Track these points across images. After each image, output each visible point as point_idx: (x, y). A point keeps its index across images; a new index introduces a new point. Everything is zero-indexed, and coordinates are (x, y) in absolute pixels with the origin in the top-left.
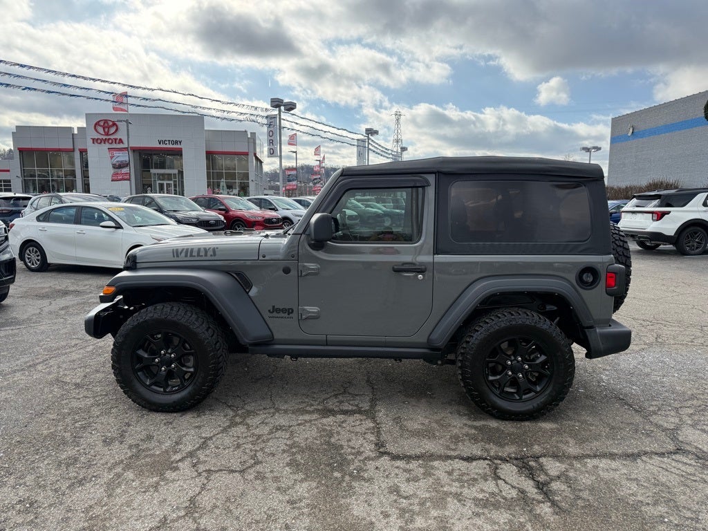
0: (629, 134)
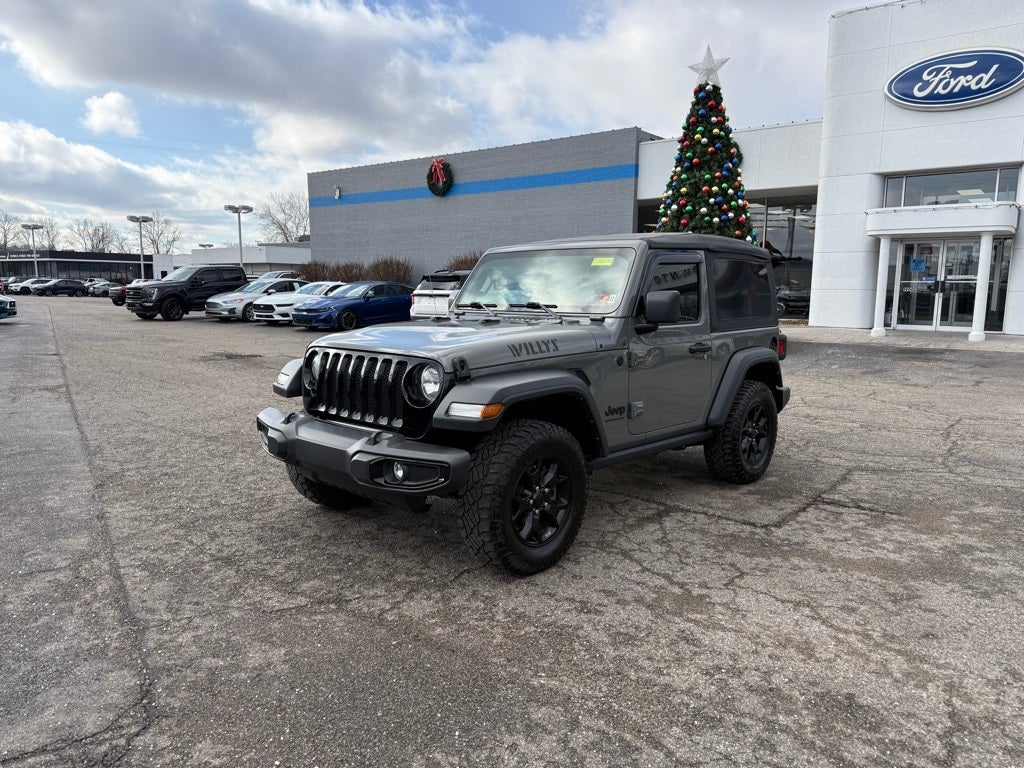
0: (337, 197)
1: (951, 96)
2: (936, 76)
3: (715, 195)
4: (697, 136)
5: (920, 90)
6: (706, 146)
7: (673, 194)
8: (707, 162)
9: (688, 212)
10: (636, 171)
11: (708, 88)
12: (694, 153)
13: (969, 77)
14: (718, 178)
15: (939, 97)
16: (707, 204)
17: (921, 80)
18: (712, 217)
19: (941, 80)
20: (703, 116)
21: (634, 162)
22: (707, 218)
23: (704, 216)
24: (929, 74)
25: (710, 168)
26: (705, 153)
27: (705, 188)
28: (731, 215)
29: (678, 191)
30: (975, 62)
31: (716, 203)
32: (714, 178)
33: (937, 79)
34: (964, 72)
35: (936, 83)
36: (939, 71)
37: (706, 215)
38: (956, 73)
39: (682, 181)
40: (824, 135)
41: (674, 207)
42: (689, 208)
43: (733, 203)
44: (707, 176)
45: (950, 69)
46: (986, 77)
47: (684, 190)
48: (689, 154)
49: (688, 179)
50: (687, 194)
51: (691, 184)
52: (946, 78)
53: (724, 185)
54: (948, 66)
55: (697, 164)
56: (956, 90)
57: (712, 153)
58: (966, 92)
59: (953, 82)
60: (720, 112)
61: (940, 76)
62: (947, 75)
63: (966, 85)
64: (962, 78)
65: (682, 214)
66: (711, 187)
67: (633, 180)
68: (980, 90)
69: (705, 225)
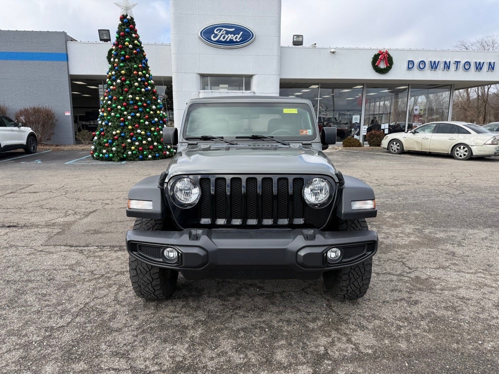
1: (226, 42)
2: (220, 32)
3: (140, 77)
4: (126, 43)
5: (214, 37)
6: (131, 49)
7: (116, 74)
8: (133, 58)
9: (127, 84)
10: (66, 57)
11: (128, 17)
12: (126, 52)
13: (233, 35)
14: (141, 67)
15: (221, 42)
16: (137, 81)
17: (214, 33)
18: (141, 88)
19: (222, 35)
20: (128, 32)
21: (65, 52)
22: (138, 89)
23: (136, 87)
24: (217, 31)
25: (135, 62)
26: (132, 53)
27: (135, 72)
28: (149, 88)
29: (119, 72)
30: (234, 29)
31: (141, 81)
32: (138, 67)
33: (220, 34)
34: (231, 33)
35: (220, 35)
36: (221, 30)
37: (138, 87)
38: (228, 33)
39: (121, 67)
40: (173, 51)
41: (119, 81)
42: (127, 82)
43: (149, 82)
44: (135, 66)
45: (225, 30)
46: (239, 36)
47: (123, 72)
48: (122, 53)
49: (124, 66)
50: (125, 74)
51: (126, 69)
52: (223, 34)
53: (144, 72)
54: (224, 29)
55: (128, 59)
56: (228, 40)
57: (135, 54)
58: (231, 42)
59: (226, 37)
60: (135, 32)
61: (221, 33)
62: (224, 33)
63: (232, 38)
64: (229, 35)
65: (123, 85)
66: (138, 72)
67: (66, 62)
68: (237, 42)
69: (138, 92)
